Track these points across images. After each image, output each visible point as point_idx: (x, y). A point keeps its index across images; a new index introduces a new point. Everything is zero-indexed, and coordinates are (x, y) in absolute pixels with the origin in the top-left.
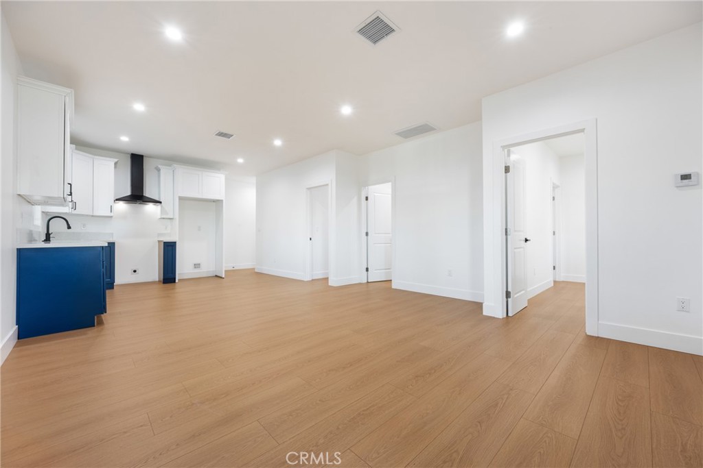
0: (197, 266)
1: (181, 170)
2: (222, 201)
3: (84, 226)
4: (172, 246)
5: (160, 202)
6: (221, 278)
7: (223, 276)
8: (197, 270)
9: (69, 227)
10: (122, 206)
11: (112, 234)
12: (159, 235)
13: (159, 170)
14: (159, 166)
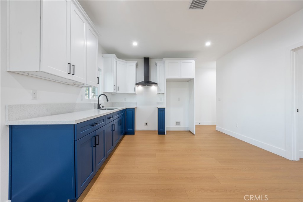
0: (178, 123)
1: (167, 61)
2: (193, 79)
3: (125, 99)
4: (163, 111)
5: (157, 84)
6: (193, 134)
7: (195, 134)
8: (178, 126)
9: (108, 101)
10: (140, 88)
11: (137, 103)
12: (158, 103)
13: (156, 65)
14: (157, 62)
